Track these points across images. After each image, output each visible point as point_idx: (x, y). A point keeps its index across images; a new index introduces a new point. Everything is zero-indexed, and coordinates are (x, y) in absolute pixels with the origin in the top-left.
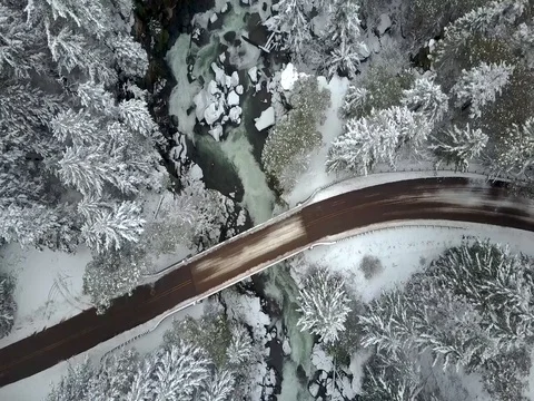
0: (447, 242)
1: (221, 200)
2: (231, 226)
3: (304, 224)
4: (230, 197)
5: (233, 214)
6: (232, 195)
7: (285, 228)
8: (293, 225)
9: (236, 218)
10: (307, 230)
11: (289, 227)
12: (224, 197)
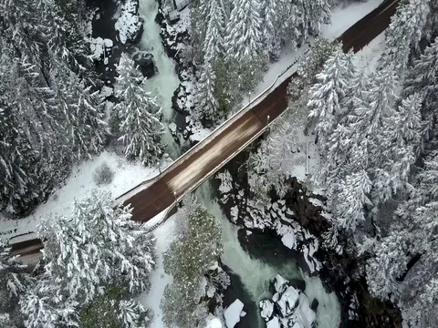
0: (32, 221)
1: (258, 222)
2: (242, 201)
3: (170, 191)
4: (250, 229)
5: (244, 216)
6: (249, 233)
7: (187, 180)
8: (180, 186)
9: (239, 214)
10: (167, 186)
11: (184, 183)
12: (256, 226)
